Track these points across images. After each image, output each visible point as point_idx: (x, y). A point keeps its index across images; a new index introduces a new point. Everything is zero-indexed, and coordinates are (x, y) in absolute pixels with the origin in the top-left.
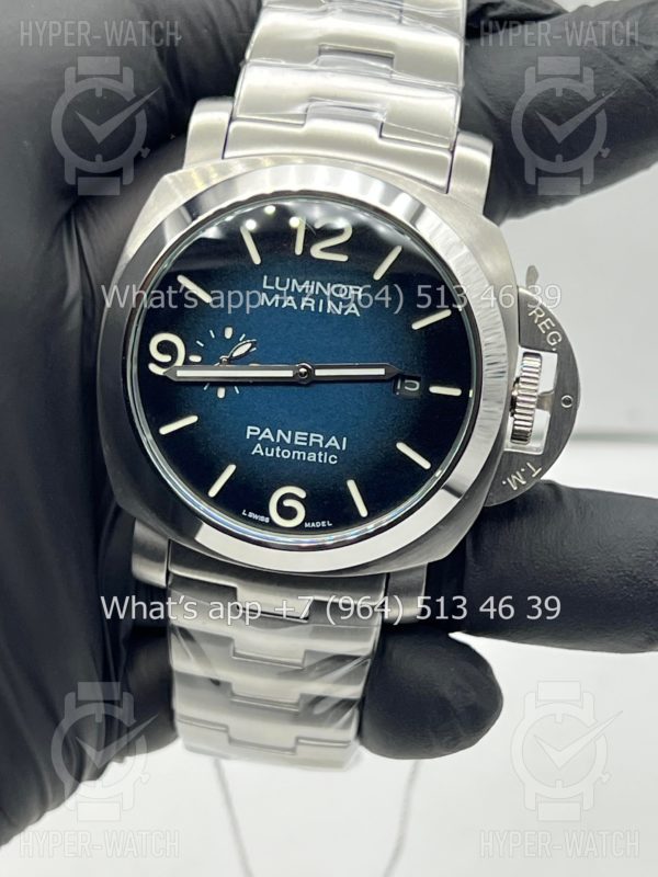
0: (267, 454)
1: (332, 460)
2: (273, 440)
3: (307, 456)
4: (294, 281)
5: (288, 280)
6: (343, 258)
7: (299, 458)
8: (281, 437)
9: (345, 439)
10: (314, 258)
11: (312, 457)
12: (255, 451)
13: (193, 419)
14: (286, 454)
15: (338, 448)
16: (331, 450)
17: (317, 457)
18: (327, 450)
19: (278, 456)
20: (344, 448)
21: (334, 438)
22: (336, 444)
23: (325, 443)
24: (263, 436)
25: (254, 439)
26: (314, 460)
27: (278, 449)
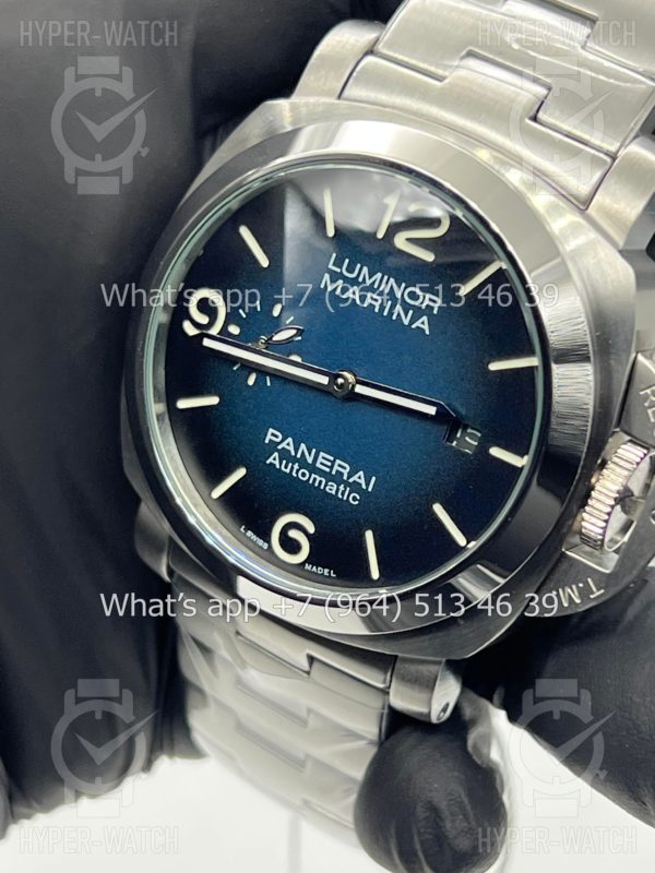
0: (283, 468)
1: (353, 499)
3: (326, 485)
4: (365, 269)
5: (359, 266)
6: (429, 257)
7: (316, 484)
8: (303, 453)
9: (374, 479)
10: (395, 247)
11: (332, 488)
12: (271, 460)
13: (213, 400)
14: (304, 475)
15: (364, 487)
16: (355, 487)
17: (338, 489)
18: (350, 485)
19: (294, 474)
20: (370, 489)
21: (361, 473)
22: (362, 481)
23: (350, 475)
24: (284, 445)
25: (273, 445)
26: (333, 492)
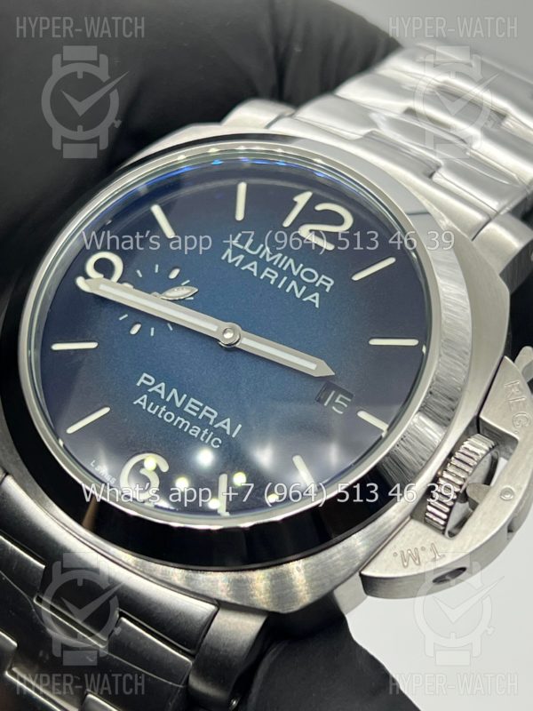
0: (149, 410)
1: (215, 443)
2: (163, 397)
3: (190, 428)
7: (180, 427)
8: (173, 397)
9: (239, 426)
11: (195, 432)
12: (139, 401)
13: (91, 346)
14: (169, 417)
15: (228, 433)
16: (220, 432)
17: (201, 433)
18: (215, 430)
19: (160, 416)
20: (234, 436)
21: (228, 421)
22: (228, 428)
23: (217, 421)
24: (155, 389)
25: (144, 388)
26: (196, 435)
27: (163, 409)
